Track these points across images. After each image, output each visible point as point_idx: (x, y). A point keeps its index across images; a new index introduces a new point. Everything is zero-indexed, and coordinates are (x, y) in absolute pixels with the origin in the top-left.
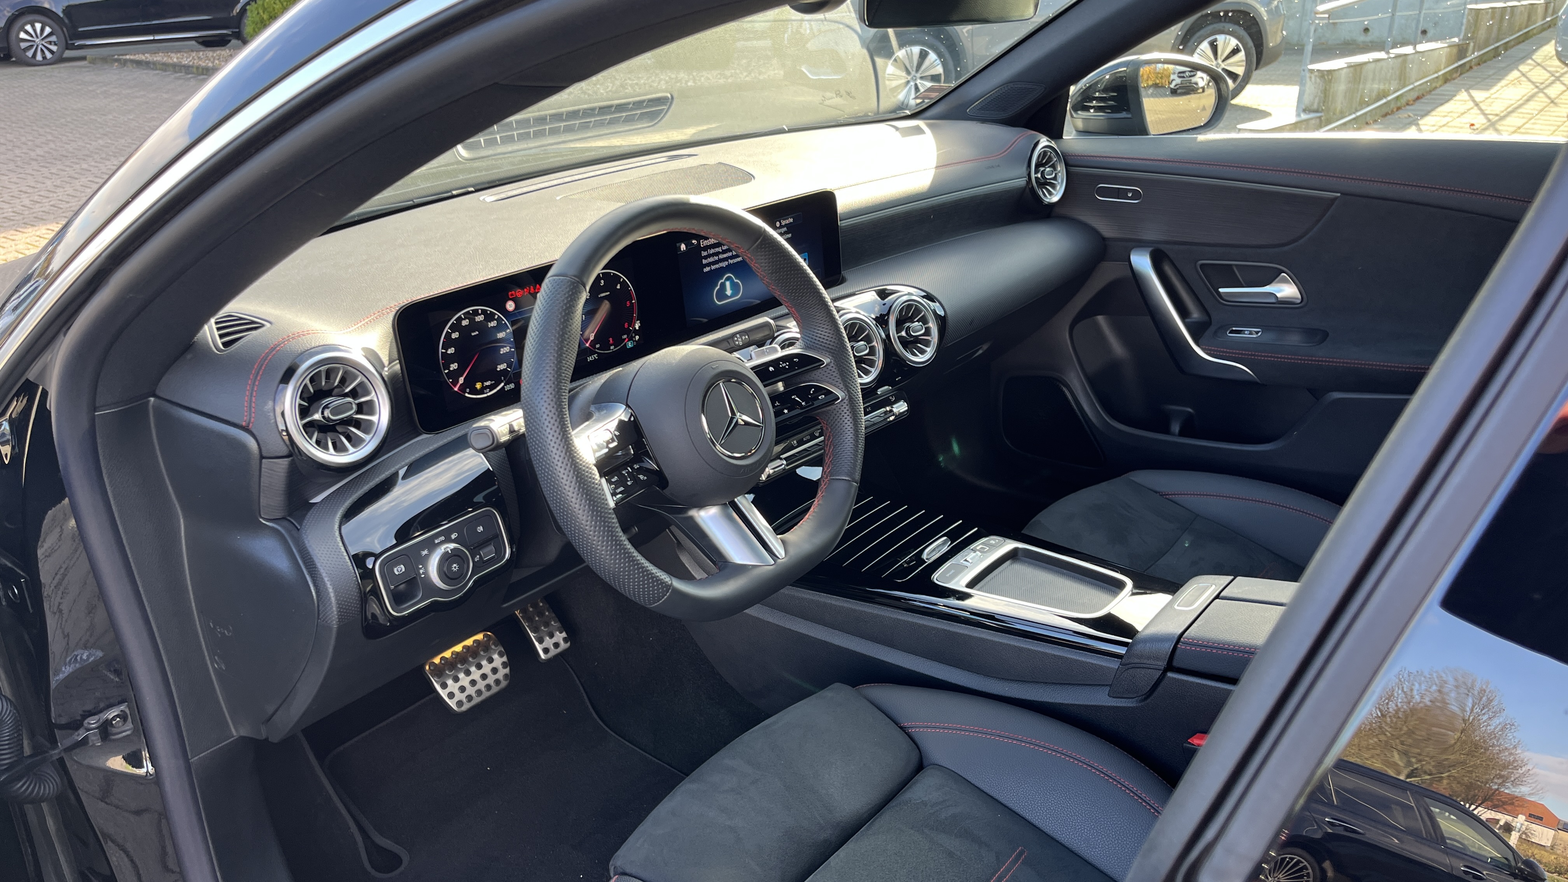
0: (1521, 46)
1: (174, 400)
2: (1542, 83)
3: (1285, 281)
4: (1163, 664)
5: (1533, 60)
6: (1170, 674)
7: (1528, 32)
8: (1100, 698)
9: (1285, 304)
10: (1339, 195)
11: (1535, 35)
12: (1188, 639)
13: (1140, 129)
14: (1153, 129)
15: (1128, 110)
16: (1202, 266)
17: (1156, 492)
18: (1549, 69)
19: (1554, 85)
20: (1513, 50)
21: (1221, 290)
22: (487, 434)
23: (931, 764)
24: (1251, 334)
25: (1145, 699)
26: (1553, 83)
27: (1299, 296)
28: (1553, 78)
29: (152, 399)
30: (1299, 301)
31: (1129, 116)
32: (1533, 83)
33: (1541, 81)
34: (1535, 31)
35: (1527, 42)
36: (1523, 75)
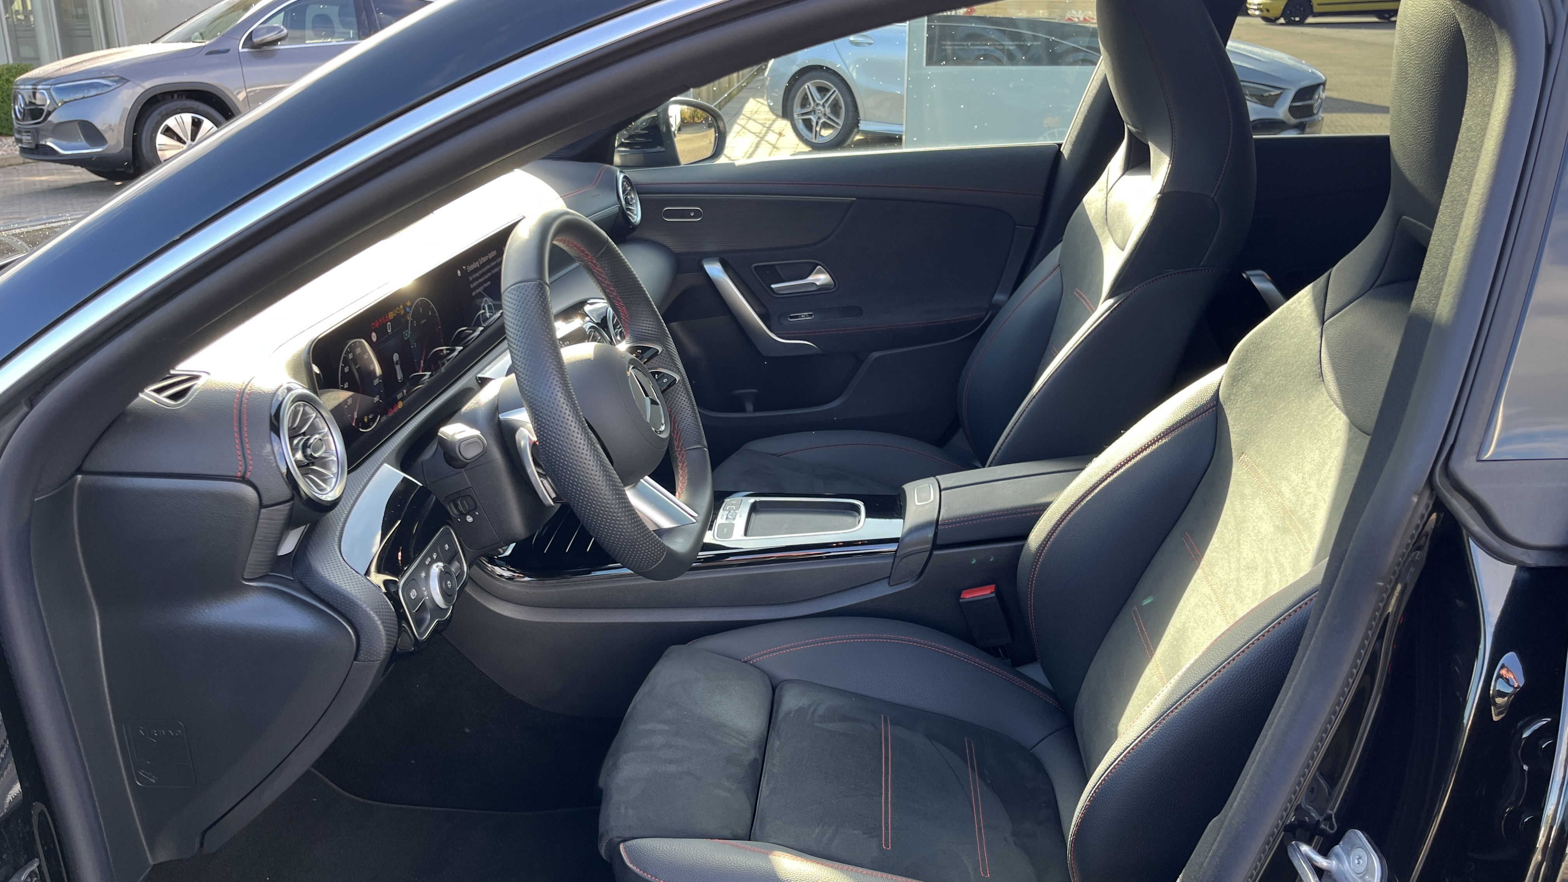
0: (729, 105)
1: (118, 470)
2: (760, 133)
3: (820, 272)
4: (929, 546)
5: (744, 115)
6: (935, 553)
7: (730, 93)
8: (882, 590)
9: (823, 288)
10: (855, 199)
11: (734, 95)
12: (945, 521)
13: (674, 160)
14: (684, 160)
15: (661, 144)
16: (756, 267)
17: (774, 455)
18: (759, 121)
19: (768, 134)
20: (725, 108)
21: (773, 286)
22: (477, 442)
23: (781, 682)
24: (804, 317)
25: (918, 578)
26: (767, 133)
27: (833, 282)
28: (766, 129)
29: (79, 477)
30: (833, 287)
31: (663, 149)
32: (754, 133)
33: (759, 132)
34: (734, 92)
35: (732, 101)
36: (743, 127)
